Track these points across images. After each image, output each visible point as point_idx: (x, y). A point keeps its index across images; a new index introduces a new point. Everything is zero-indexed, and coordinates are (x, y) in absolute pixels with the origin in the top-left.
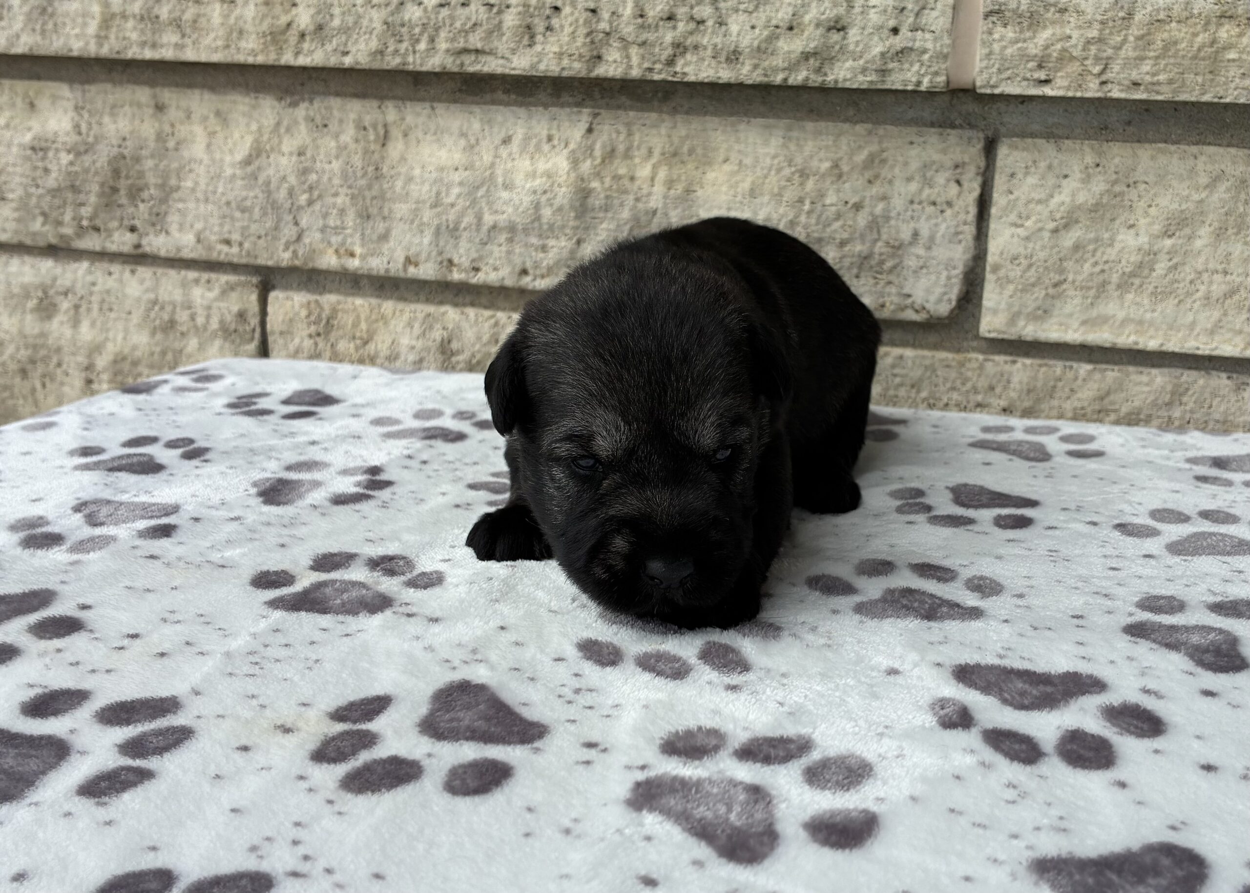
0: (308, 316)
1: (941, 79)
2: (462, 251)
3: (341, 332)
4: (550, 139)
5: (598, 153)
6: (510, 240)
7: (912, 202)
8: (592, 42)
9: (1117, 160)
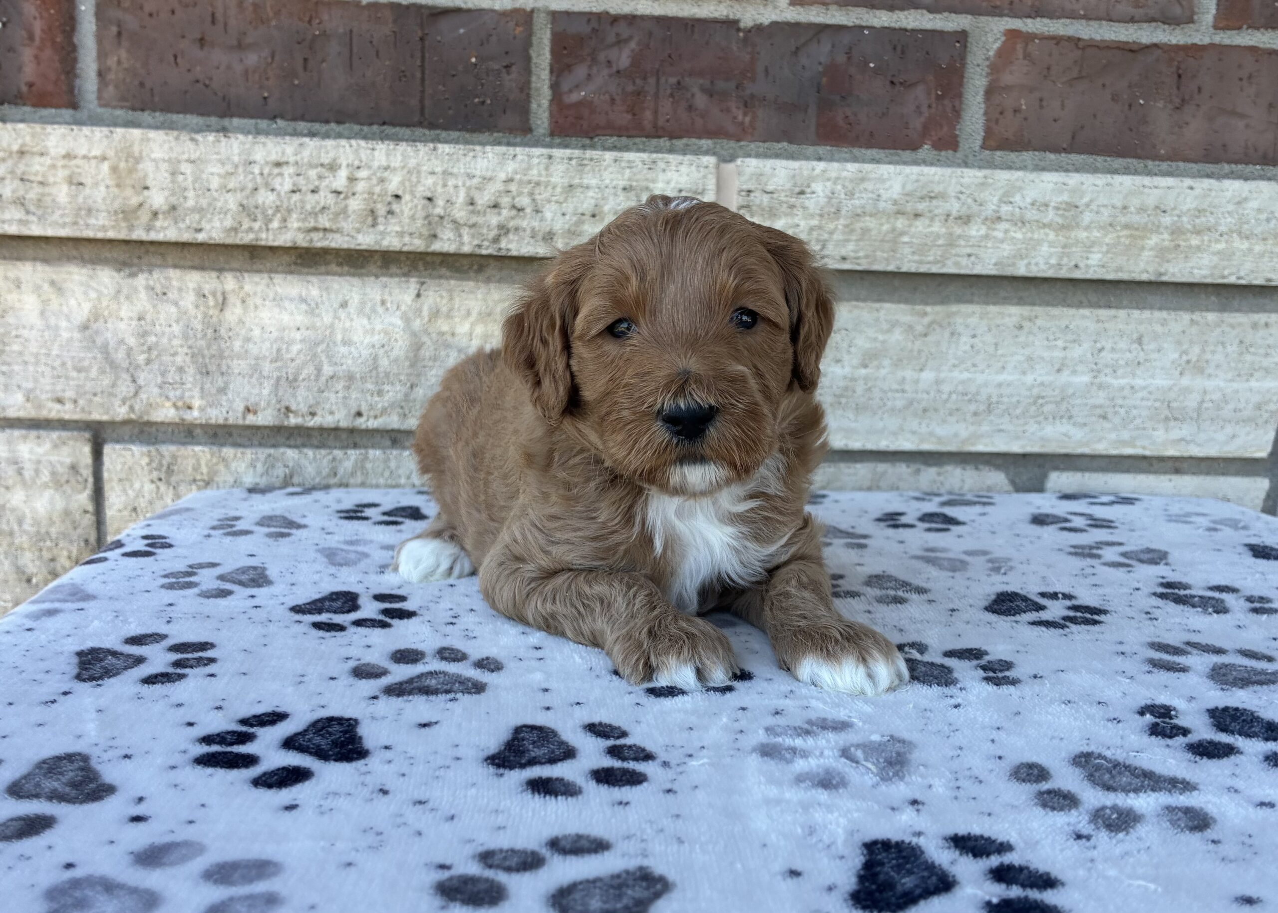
0: (148, 464)
2: (300, 399)
3: (181, 477)
4: (383, 302)
5: (425, 313)
6: (348, 388)
8: (430, 223)
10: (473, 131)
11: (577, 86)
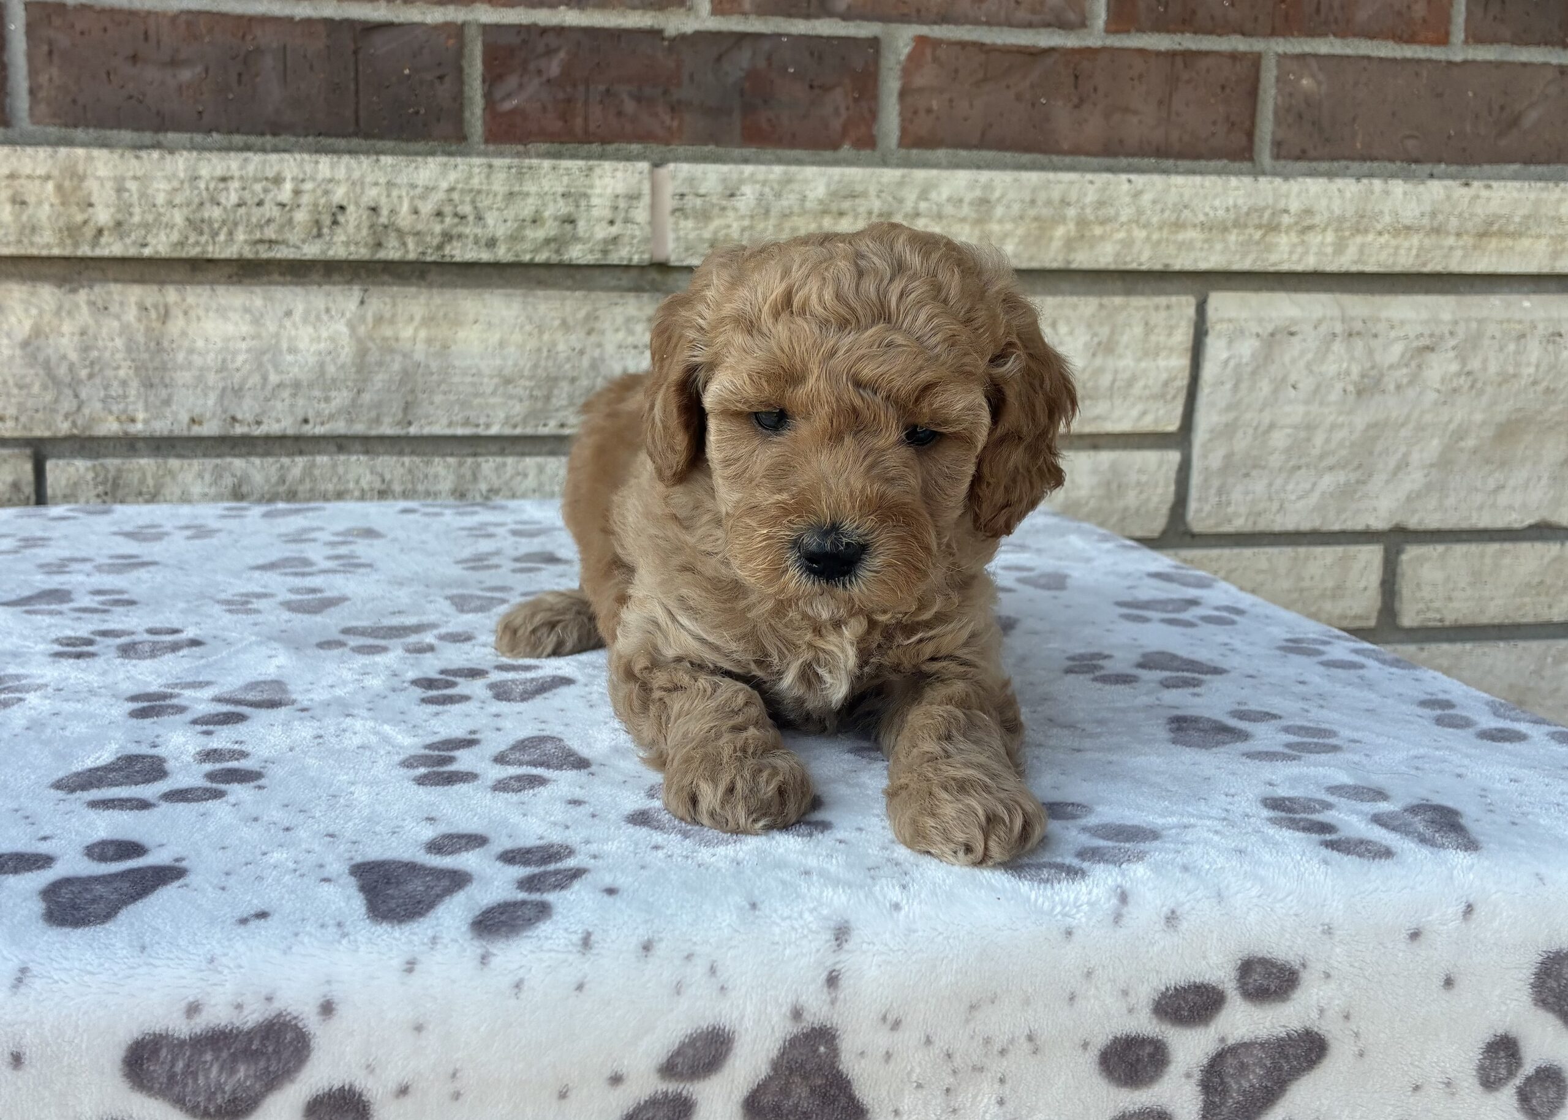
0: (94, 479)
1: (646, 256)
3: (127, 491)
4: (328, 310)
6: (294, 395)
7: (620, 347)
8: (375, 233)
10: (408, 140)
11: (509, 96)
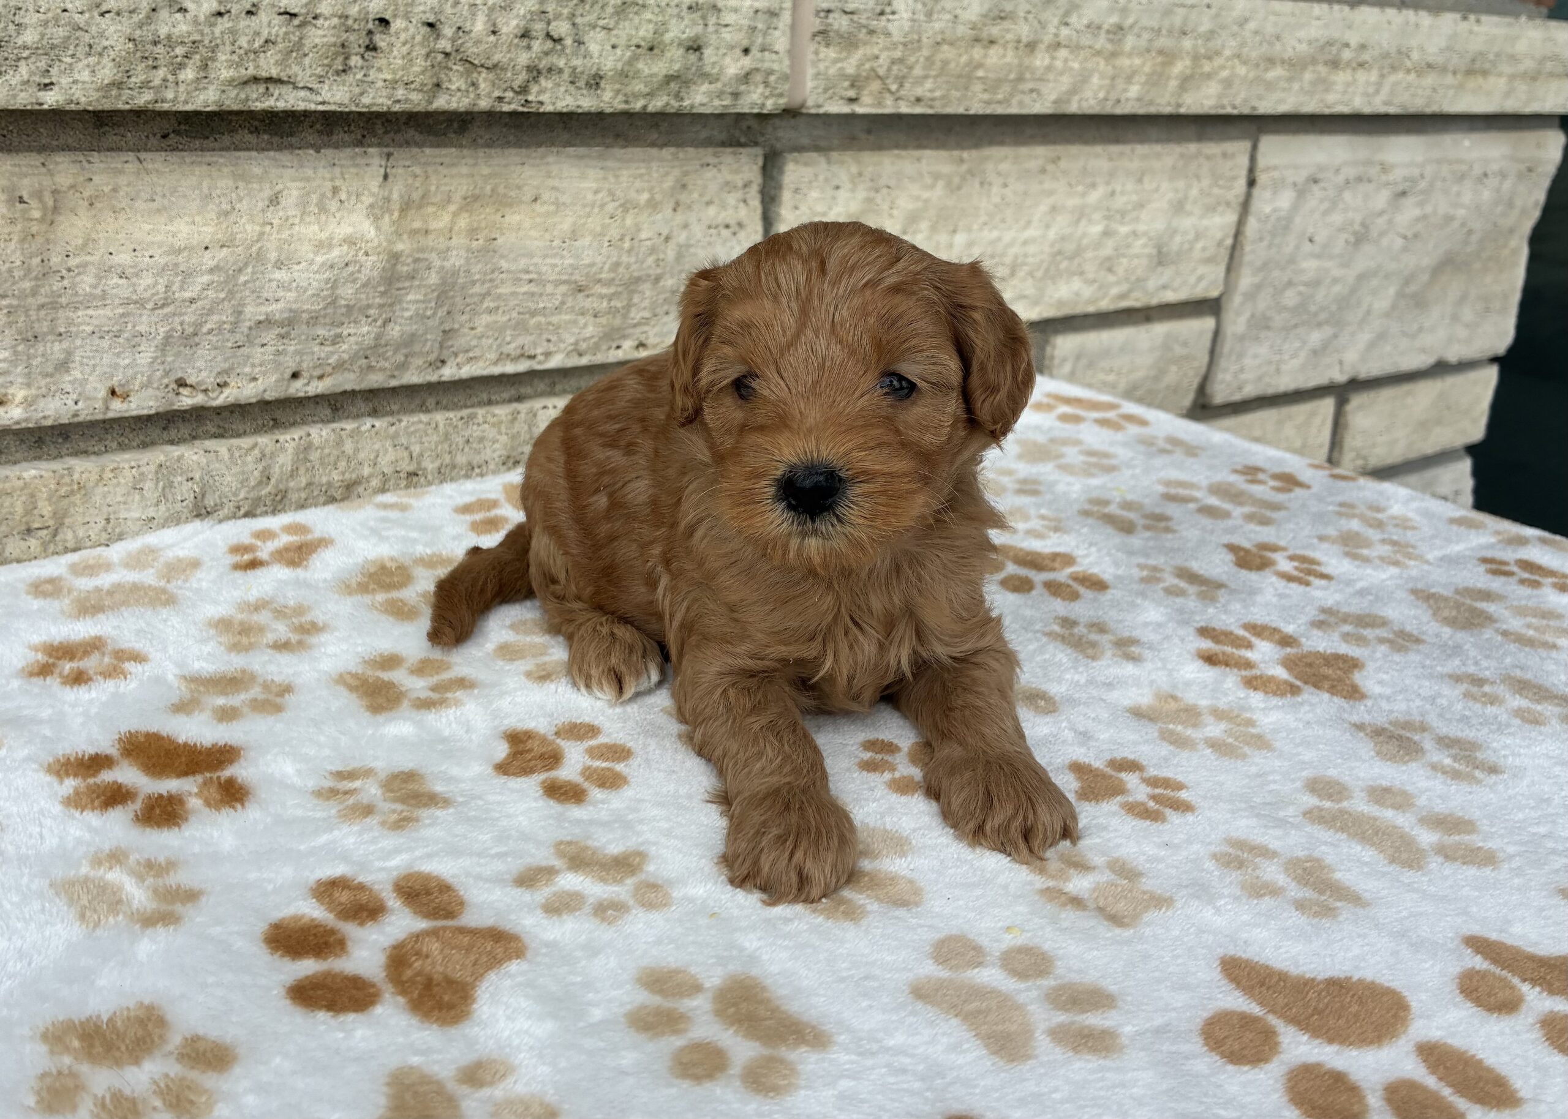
1: (782, 101)
2: (201, 363)
4: (335, 190)
5: (395, 203)
6: (284, 336)
7: (709, 227)
8: (433, 66)
9: (870, 169)
